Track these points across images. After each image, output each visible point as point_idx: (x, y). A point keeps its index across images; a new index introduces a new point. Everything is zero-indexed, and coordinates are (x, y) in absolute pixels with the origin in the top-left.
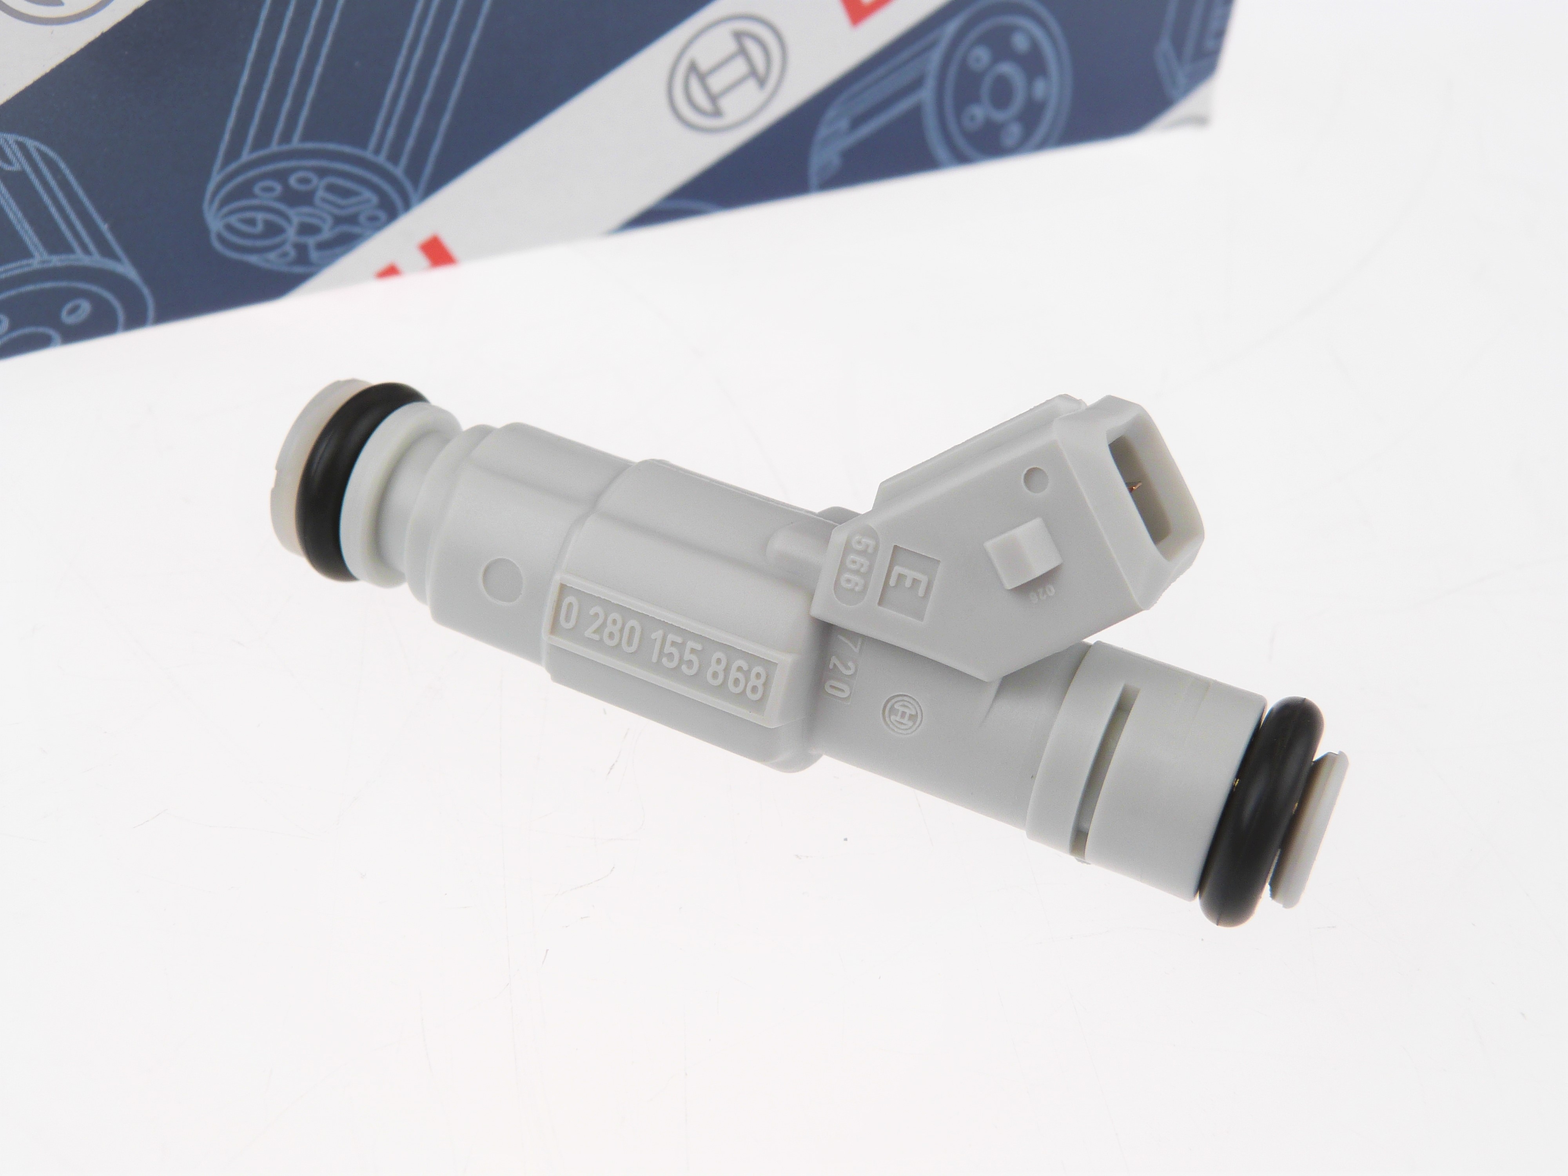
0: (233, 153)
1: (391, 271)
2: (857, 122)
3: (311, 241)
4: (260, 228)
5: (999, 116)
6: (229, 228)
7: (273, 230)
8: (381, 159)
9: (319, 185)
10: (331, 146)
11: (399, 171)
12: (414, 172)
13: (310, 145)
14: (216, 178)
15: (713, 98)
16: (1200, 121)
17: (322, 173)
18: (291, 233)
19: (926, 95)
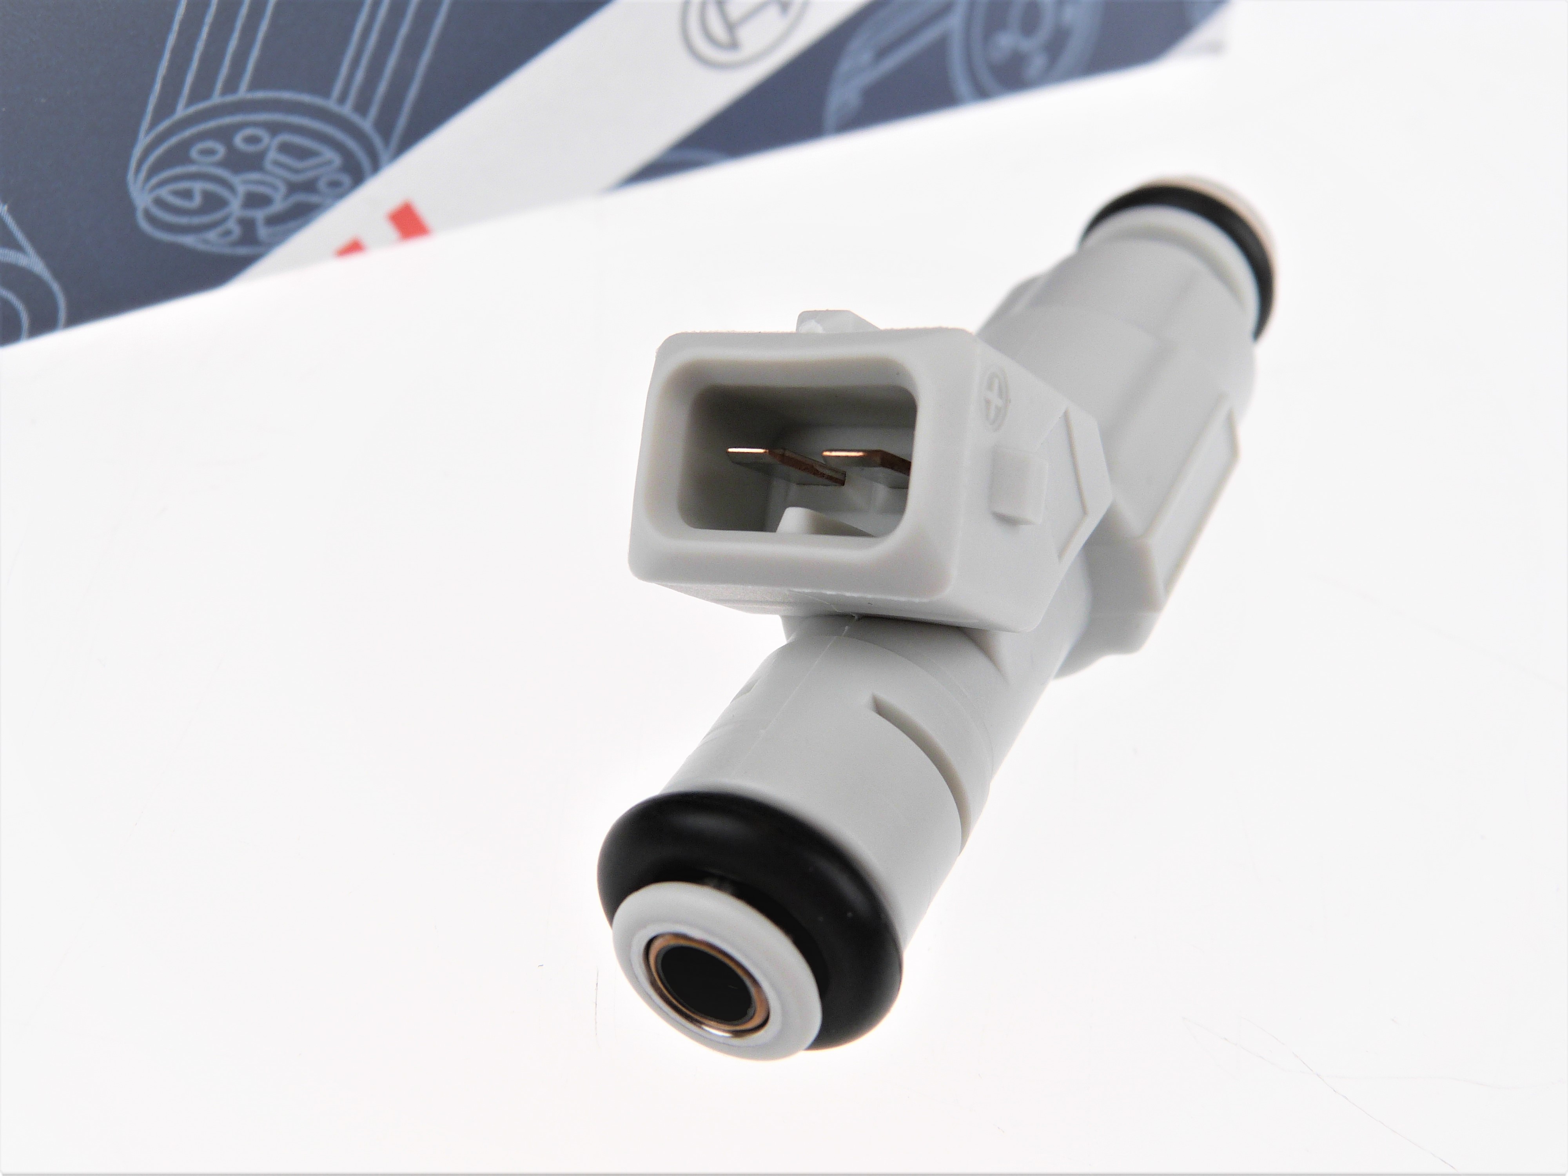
0: (166, 107)
1: (354, 247)
2: (882, 53)
3: (260, 215)
4: (197, 201)
5: (1027, 45)
6: (160, 202)
7: (213, 203)
8: (347, 110)
9: (270, 144)
10: (287, 95)
11: (367, 125)
12: (385, 126)
13: (260, 95)
14: (143, 140)
15: (731, 27)
16: (1216, 48)
17: (274, 129)
18: (235, 206)
19: (954, 22)
